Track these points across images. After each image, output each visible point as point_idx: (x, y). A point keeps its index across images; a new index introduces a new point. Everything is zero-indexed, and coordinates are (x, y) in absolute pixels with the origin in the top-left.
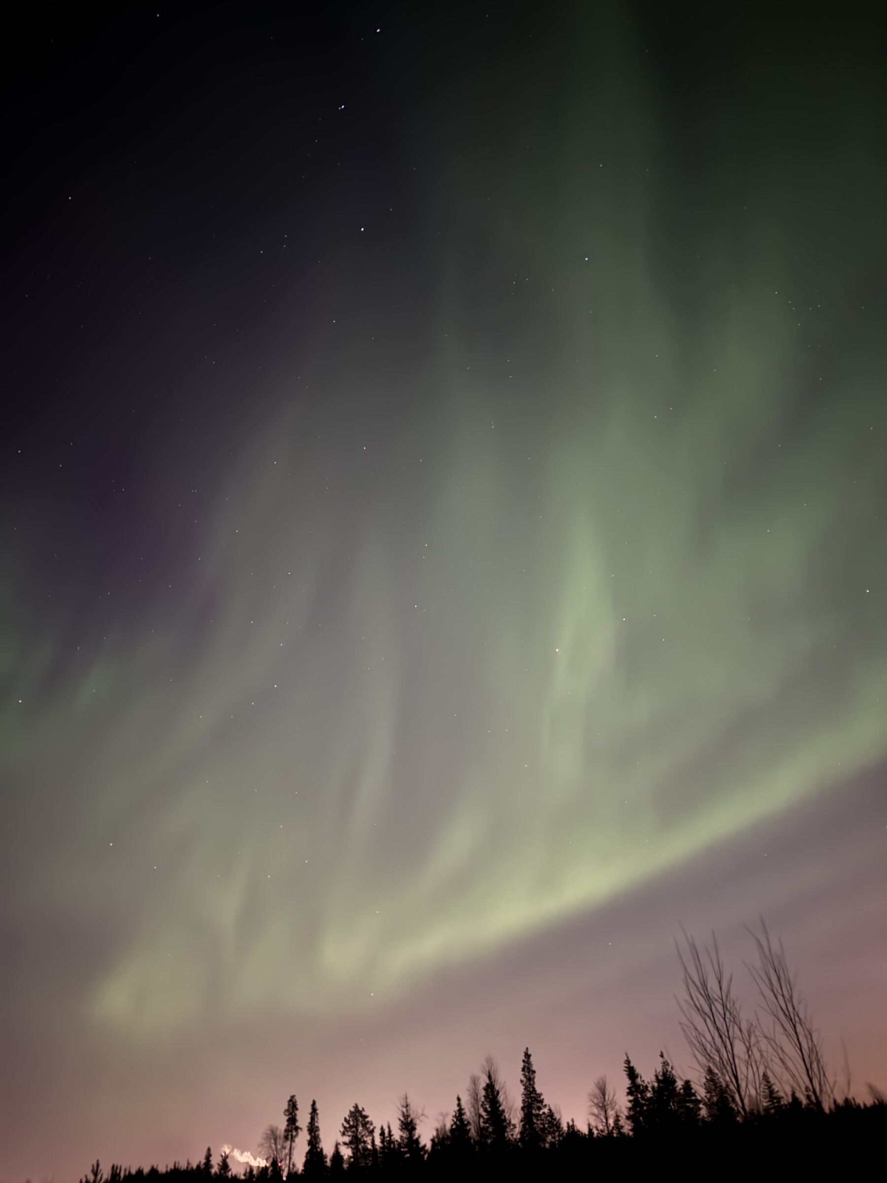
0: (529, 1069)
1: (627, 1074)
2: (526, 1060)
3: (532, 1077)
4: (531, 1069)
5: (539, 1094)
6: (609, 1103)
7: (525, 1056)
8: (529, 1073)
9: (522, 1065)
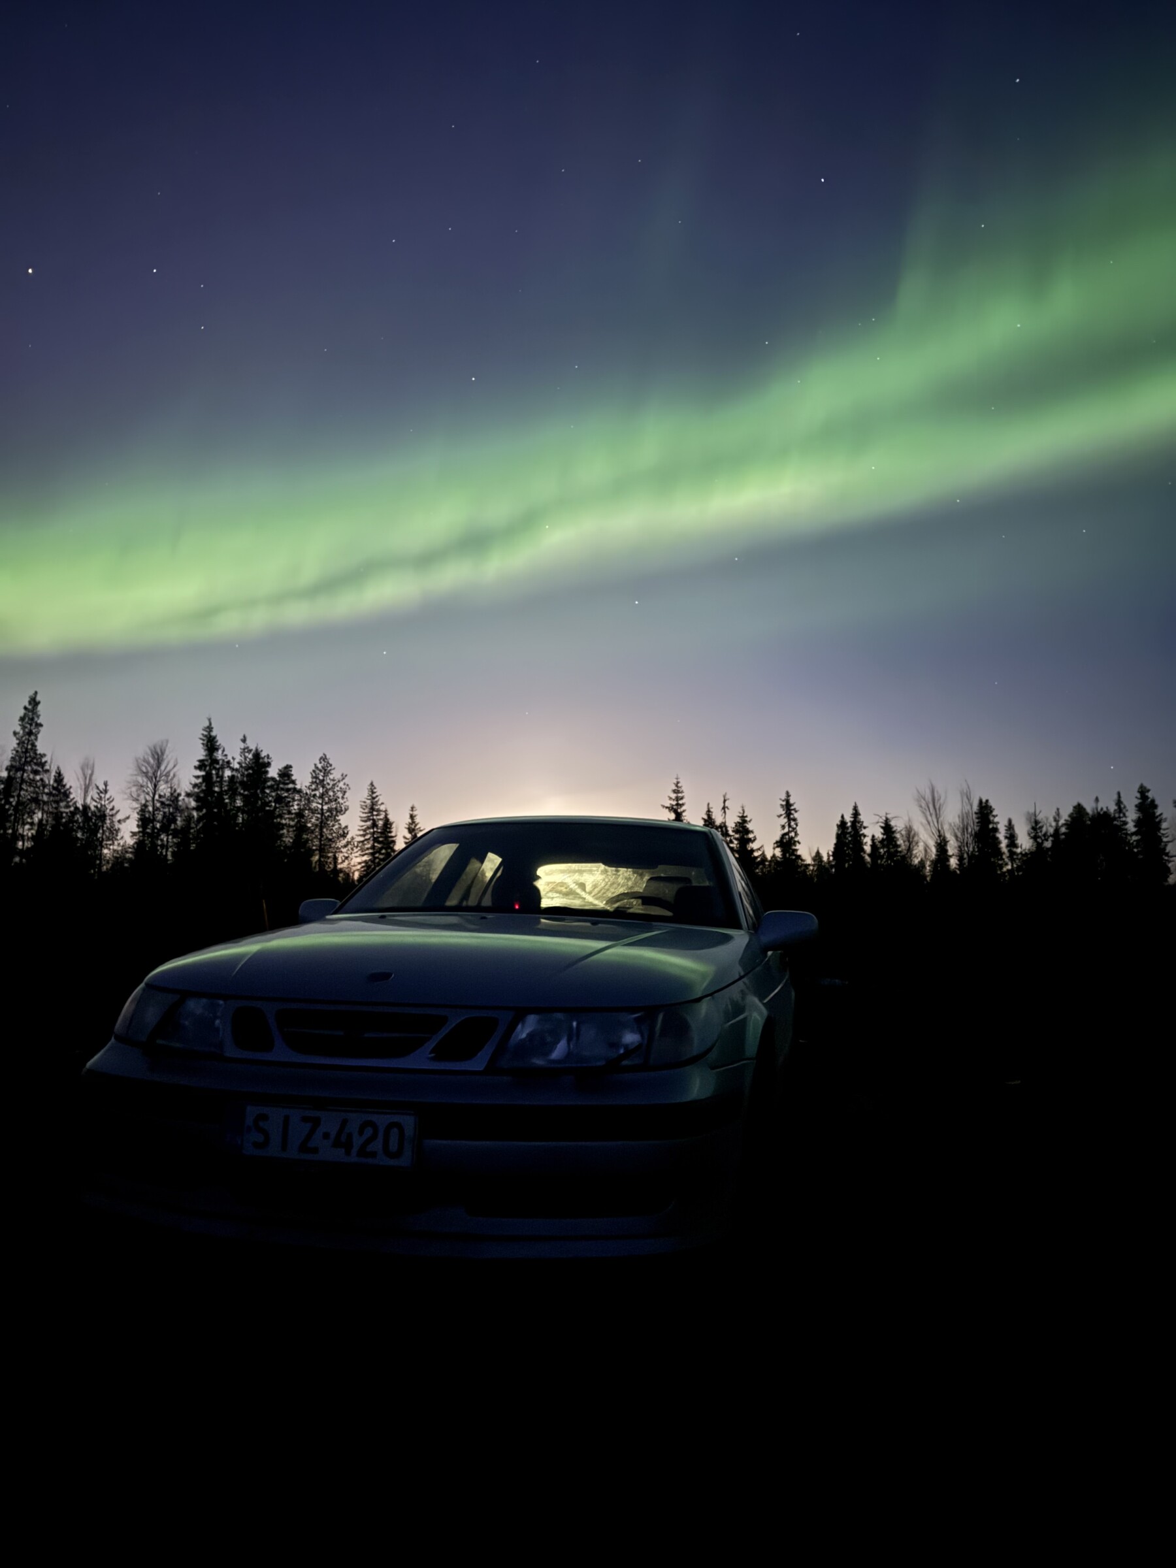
0: (32, 719)
1: (203, 744)
2: (30, 707)
3: (34, 731)
4: (36, 719)
5: (40, 754)
6: (164, 773)
7: (30, 703)
8: (31, 725)
9: (22, 712)
